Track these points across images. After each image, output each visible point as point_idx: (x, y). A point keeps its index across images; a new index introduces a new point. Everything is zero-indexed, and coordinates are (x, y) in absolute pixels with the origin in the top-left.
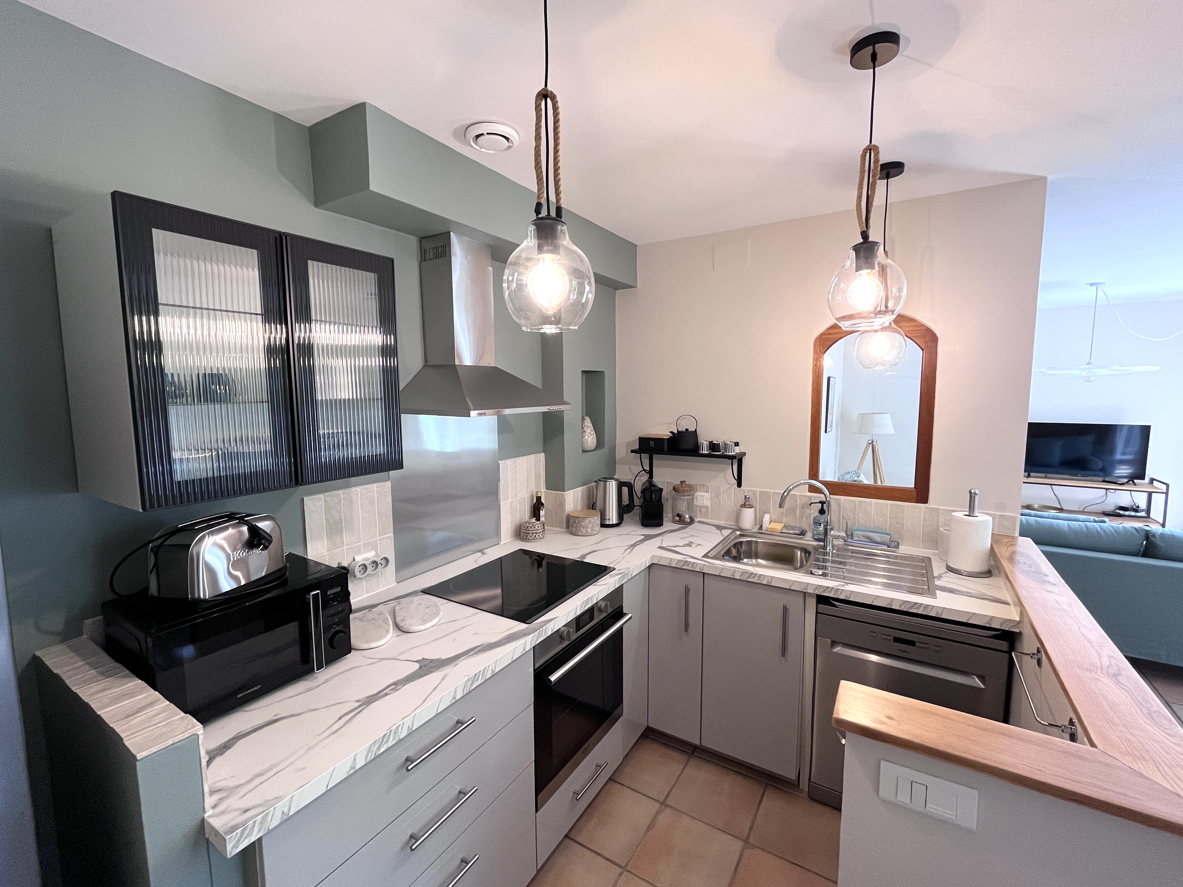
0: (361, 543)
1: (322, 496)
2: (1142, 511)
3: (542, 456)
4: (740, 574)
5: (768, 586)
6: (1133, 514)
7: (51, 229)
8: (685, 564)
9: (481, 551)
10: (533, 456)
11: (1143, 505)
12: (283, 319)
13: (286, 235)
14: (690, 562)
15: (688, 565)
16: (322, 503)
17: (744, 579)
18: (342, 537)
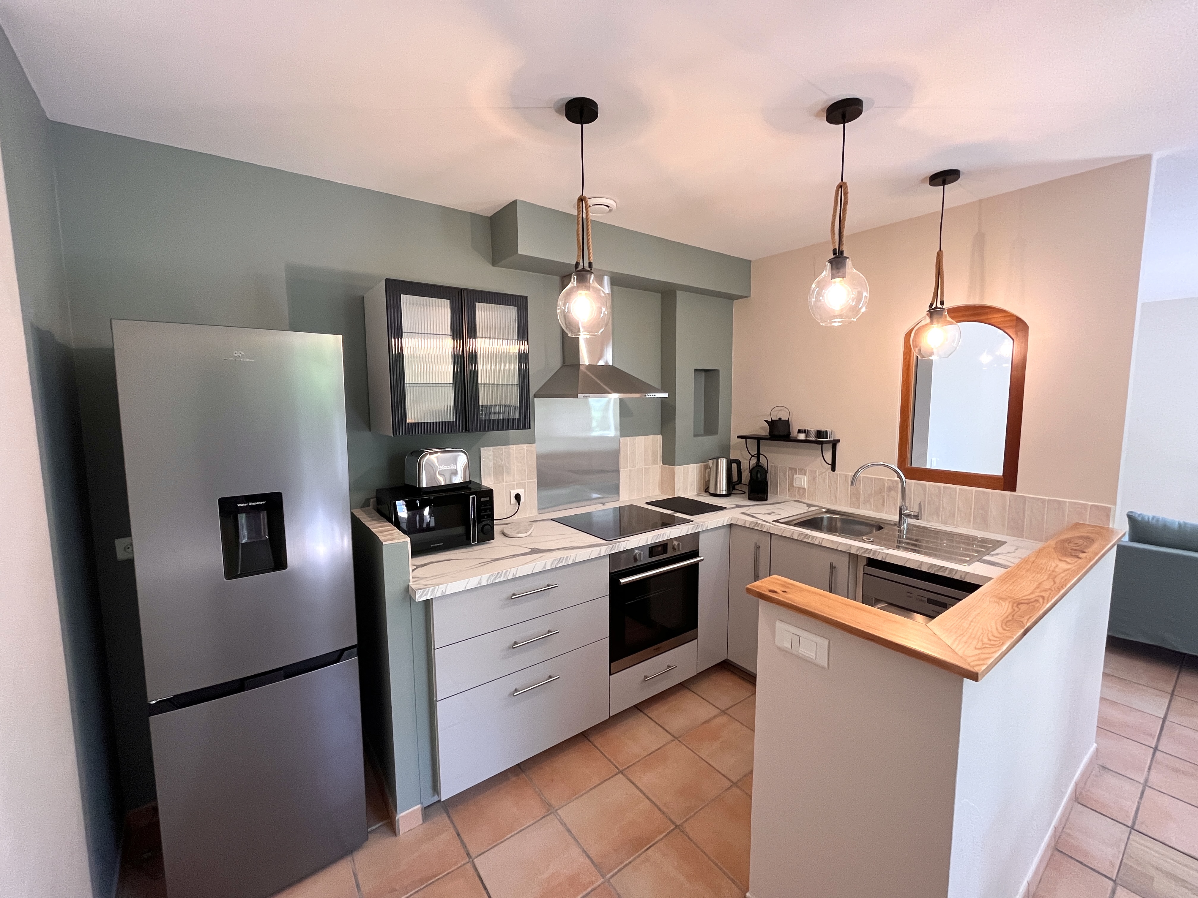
0: (515, 482)
1: (491, 448)
3: (659, 437)
4: (797, 535)
5: (820, 546)
7: (363, 297)
8: (755, 525)
9: (604, 504)
10: (651, 437)
12: (461, 337)
13: (464, 289)
14: (759, 524)
15: (758, 526)
16: (491, 453)
17: (801, 539)
18: (503, 477)
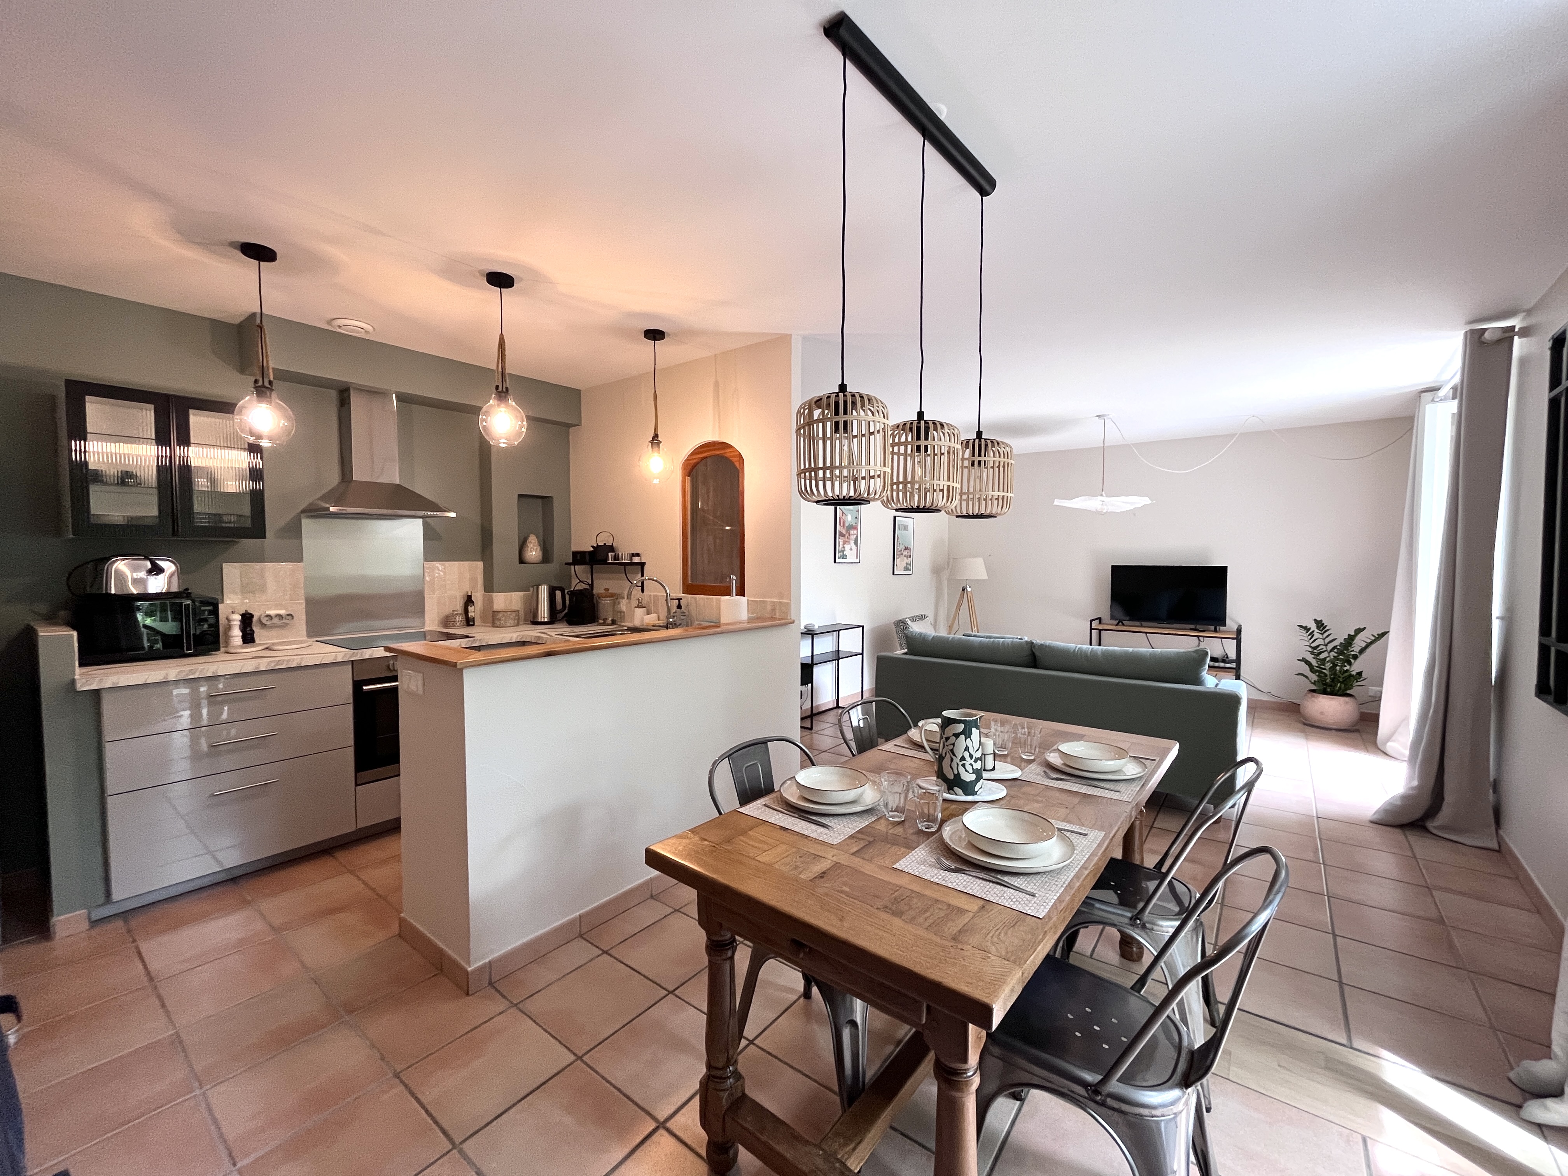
0: (270, 602)
1: (238, 565)
2: (1231, 662)
3: (480, 564)
6: (1222, 665)
10: (472, 562)
11: (1232, 655)
13: (172, 396)
16: (238, 570)
18: (256, 595)
